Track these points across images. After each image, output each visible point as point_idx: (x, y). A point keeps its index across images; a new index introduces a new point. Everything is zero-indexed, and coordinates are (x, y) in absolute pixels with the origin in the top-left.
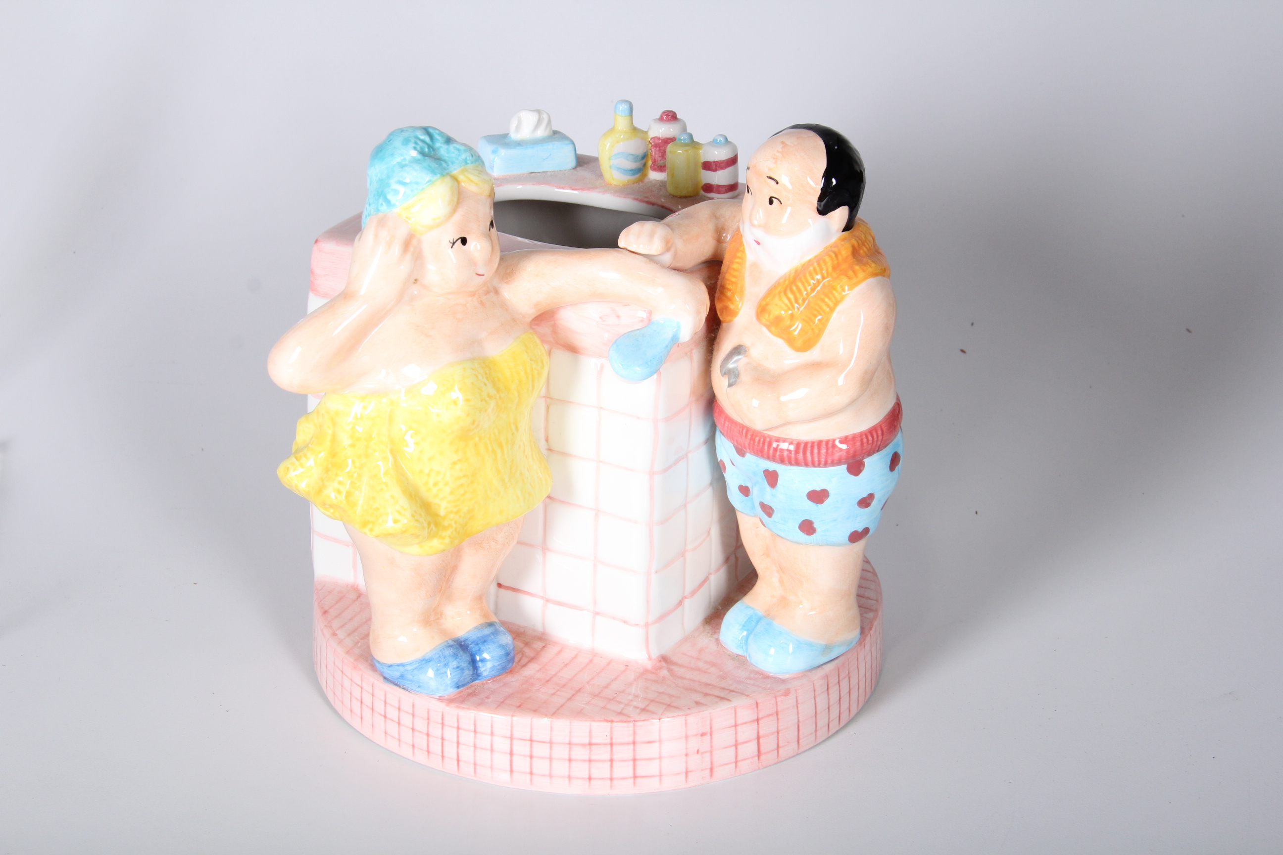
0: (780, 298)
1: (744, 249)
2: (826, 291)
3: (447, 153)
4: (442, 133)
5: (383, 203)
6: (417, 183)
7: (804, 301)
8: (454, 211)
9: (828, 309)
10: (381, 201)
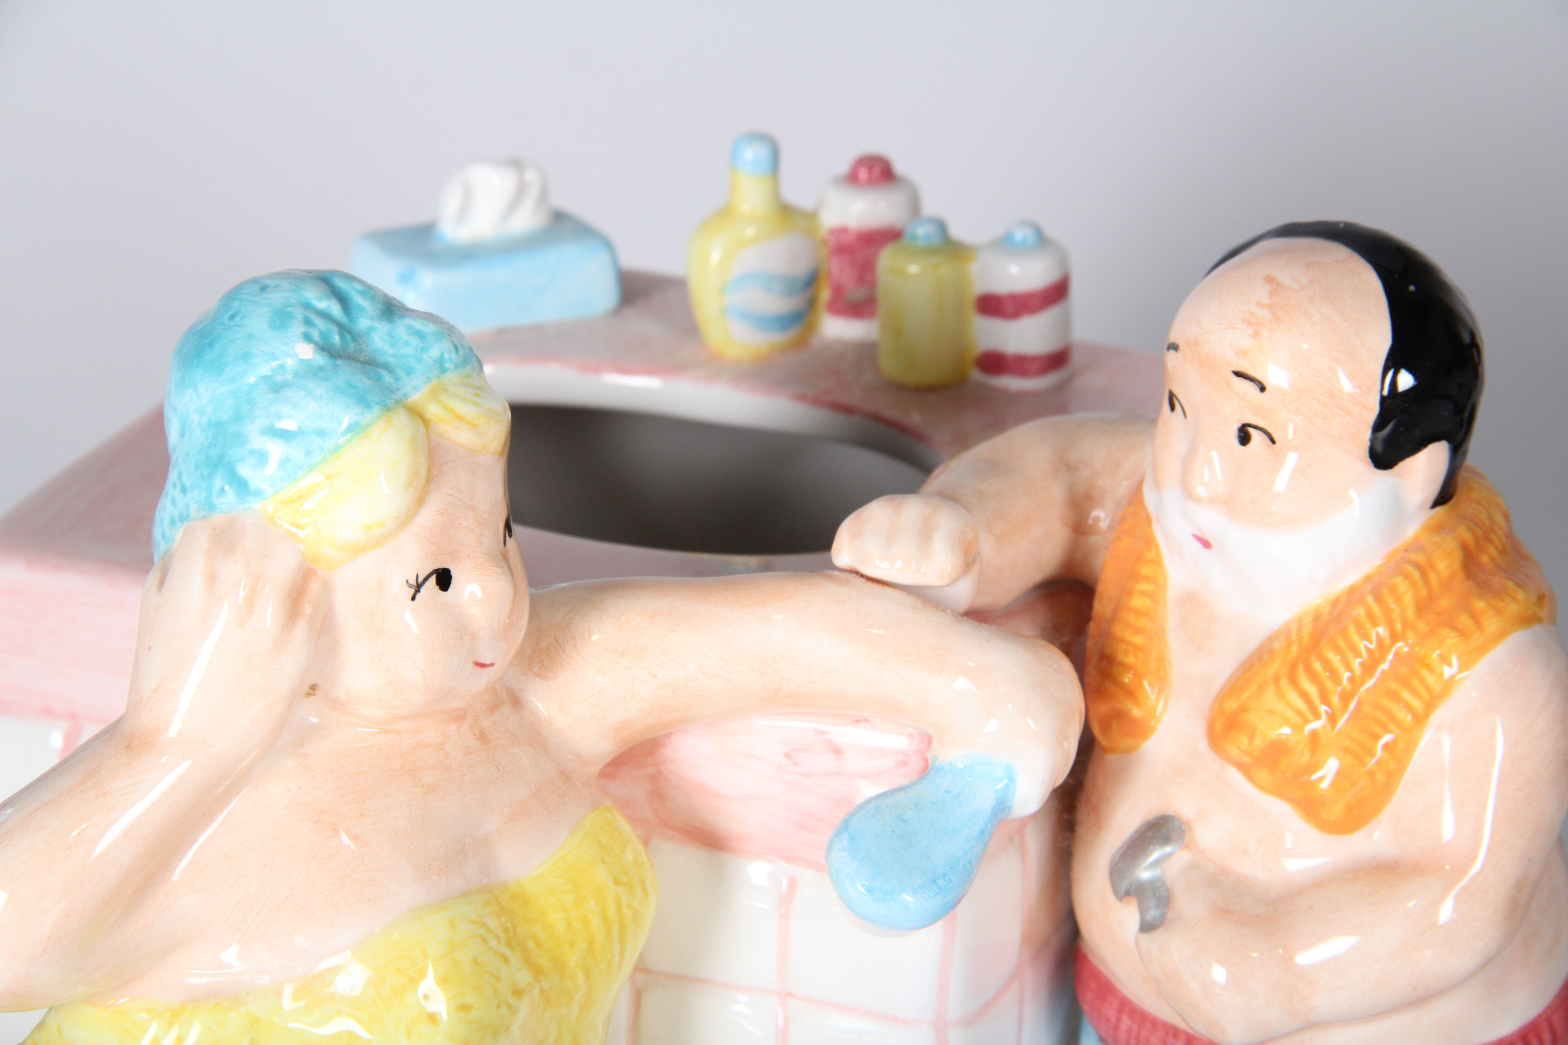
0: (1280, 694)
1: (1158, 555)
2: (1403, 670)
3: (392, 346)
4: (370, 287)
5: (227, 488)
6: (321, 433)
7: (1345, 698)
8: (420, 501)
9: (1409, 717)
10: (218, 481)
